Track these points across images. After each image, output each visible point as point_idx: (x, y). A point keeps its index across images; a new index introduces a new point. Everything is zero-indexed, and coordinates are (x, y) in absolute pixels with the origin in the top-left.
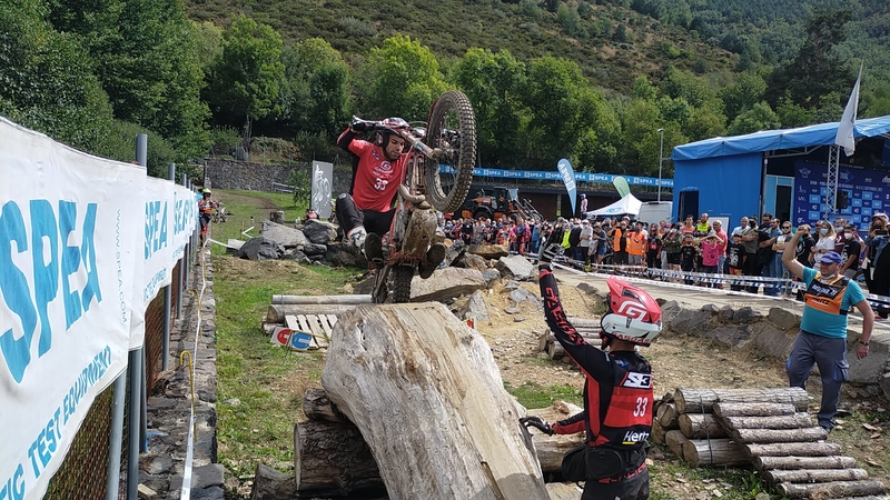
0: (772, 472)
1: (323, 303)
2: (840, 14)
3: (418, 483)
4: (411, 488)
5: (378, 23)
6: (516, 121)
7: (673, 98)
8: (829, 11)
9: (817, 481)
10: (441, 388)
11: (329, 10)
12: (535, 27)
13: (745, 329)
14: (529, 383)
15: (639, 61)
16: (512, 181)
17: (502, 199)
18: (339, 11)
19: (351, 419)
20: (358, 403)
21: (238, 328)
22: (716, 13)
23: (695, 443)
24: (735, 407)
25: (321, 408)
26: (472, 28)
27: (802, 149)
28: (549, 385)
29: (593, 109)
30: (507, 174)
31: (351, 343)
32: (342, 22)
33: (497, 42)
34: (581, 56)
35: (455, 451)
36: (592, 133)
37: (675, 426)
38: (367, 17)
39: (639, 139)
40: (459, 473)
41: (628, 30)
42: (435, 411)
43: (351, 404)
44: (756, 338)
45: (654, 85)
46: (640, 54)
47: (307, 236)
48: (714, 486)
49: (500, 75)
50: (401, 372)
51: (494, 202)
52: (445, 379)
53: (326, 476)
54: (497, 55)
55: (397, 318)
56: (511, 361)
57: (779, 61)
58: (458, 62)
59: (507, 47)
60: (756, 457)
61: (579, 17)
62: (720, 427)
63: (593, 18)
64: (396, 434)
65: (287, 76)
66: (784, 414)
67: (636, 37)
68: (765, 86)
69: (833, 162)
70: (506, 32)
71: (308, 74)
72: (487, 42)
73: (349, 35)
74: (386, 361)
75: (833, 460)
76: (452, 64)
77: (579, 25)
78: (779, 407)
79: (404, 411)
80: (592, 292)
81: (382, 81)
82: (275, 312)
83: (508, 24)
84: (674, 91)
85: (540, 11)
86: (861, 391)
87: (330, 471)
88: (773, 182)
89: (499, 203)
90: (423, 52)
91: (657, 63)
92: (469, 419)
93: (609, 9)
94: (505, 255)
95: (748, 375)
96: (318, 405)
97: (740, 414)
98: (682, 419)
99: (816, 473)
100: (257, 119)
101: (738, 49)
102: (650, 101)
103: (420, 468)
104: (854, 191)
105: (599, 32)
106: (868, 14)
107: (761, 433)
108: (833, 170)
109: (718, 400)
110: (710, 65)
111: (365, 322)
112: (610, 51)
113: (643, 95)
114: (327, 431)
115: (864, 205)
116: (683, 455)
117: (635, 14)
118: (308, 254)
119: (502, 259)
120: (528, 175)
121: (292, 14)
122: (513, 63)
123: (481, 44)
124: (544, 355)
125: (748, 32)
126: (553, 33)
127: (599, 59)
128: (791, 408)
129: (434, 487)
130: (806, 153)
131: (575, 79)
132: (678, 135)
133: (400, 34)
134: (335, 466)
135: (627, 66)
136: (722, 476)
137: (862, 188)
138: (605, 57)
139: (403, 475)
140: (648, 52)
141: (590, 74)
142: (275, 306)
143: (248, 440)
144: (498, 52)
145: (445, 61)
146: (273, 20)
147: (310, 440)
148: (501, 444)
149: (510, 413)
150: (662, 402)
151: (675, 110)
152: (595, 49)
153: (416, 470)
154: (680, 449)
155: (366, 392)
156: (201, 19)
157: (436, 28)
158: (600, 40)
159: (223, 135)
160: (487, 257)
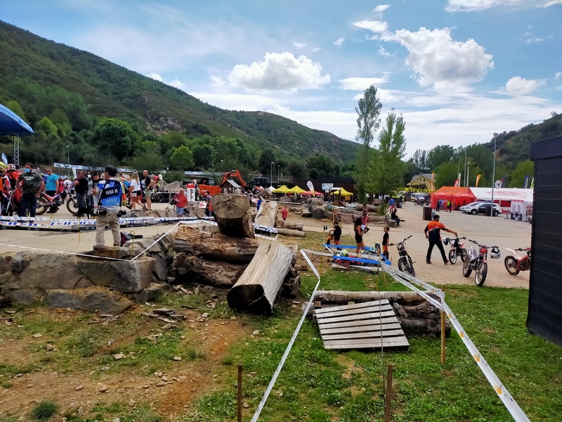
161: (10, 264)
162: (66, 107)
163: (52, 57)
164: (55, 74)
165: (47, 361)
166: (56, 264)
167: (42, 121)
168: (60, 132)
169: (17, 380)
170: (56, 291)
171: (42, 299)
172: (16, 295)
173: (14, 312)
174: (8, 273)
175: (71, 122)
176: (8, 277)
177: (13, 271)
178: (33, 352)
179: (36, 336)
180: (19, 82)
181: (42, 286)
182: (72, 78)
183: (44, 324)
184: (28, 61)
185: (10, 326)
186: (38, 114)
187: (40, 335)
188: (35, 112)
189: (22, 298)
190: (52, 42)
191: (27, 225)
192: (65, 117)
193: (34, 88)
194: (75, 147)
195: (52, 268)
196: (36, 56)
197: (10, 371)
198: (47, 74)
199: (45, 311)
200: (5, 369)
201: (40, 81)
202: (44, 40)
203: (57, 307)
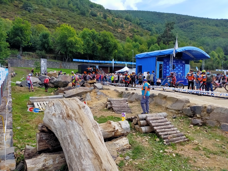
0: (159, 133)
1: (45, 98)
2: (173, 23)
3: (71, 146)
4: (69, 148)
5: (58, 21)
6: (97, 48)
7: (135, 42)
8: (170, 22)
9: (169, 134)
10: (77, 121)
11: (44, 17)
12: (101, 23)
13: (153, 99)
14: (102, 116)
15: (127, 33)
16: (97, 63)
17: (94, 68)
18: (47, 17)
19: (52, 131)
20: (53, 126)
21: (20, 107)
22: (145, 21)
23: (142, 128)
24: (151, 118)
25: (43, 128)
26: (85, 23)
27: (165, 55)
28: (107, 116)
29: (116, 45)
30: (95, 62)
31: (51, 110)
32: (48, 20)
33: (91, 27)
34: (113, 31)
35: (81, 137)
36: (116, 51)
37: (137, 124)
38: (55, 19)
39: (128, 53)
40: (82, 143)
41: (124, 25)
42: (75, 127)
43: (52, 127)
44: (155, 101)
45: (131, 39)
46: (127, 31)
47: (40, 80)
48: (146, 138)
49: (93, 36)
50: (65, 117)
51: (92, 69)
52: (77, 118)
53: (46, 147)
54: (91, 30)
55: (64, 103)
56: (97, 111)
57: (160, 33)
58: (81, 32)
59: (94, 28)
60: (156, 130)
61: (112, 21)
62: (147, 123)
63: (116, 21)
64: (64, 134)
65: (33, 35)
66: (162, 119)
67: (126, 27)
68: (157, 40)
69: (172, 58)
70: (94, 24)
71: (39, 34)
72: (88, 26)
73: (50, 24)
74: (61, 114)
75: (172, 129)
76: (79, 32)
77: (112, 23)
78: (160, 117)
79: (66, 127)
80: (117, 91)
81: (60, 36)
82: (30, 102)
83: (94, 22)
84: (136, 41)
85: (102, 19)
86: (178, 112)
87: (47, 145)
88: (158, 63)
89: (94, 69)
90: (72, 29)
91: (131, 33)
92: (85, 128)
93: (119, 19)
94: (95, 83)
95: (154, 110)
96: (42, 128)
97: (152, 120)
98: (138, 122)
99: (169, 132)
100: (24, 47)
101: (150, 30)
102: (130, 43)
103: (71, 143)
104: (176, 65)
105: (117, 25)
106: (179, 23)
107: (157, 124)
108: (172, 60)
109: (147, 117)
110: (144, 34)
111: (55, 104)
112: (120, 30)
113: (128, 41)
114: (46, 135)
115: (179, 68)
116: (139, 131)
117: (126, 21)
118: (40, 85)
119: (95, 84)
120: (101, 62)
121: (33, 17)
122: (96, 33)
123: (87, 27)
124: (106, 108)
125: (152, 26)
126: (106, 25)
127: (117, 32)
128: (163, 117)
129: (75, 147)
130: (166, 56)
131: (112, 37)
132: (137, 52)
133: (65, 24)
134: (48, 144)
135: (124, 34)
136: (148, 135)
137: (178, 64)
138: (119, 32)
139: (67, 145)
140: (129, 31)
141: (115, 36)
142: (30, 100)
143: (23, 138)
144: (92, 29)
145: (78, 31)
146: (27, 19)
147: (40, 137)
148: (93, 134)
149: (95, 125)
150: (134, 118)
151: (136, 45)
152: (116, 29)
153: (70, 143)
154: (138, 129)
155: (56, 123)
156: (5, 18)
157: (75, 23)
158: (117, 27)
159: (13, 51)
160: (91, 84)
161: (206, 109)
162: (222, 45)
163: (217, 25)
164: (218, 32)
165: (223, 152)
166: (225, 112)
167: (212, 53)
168: (219, 57)
169: (211, 156)
170: (225, 123)
171: (218, 126)
172: (208, 122)
173: (207, 128)
174: (205, 113)
175: (224, 51)
176: (205, 114)
177: (207, 112)
178: (216, 146)
179: (217, 140)
180: (203, 39)
181: (218, 120)
182: (225, 33)
183: (220, 136)
184: (207, 30)
185: (206, 133)
186: (210, 50)
187: (218, 140)
188: (209, 49)
189: (210, 123)
190: (217, 19)
191: (210, 94)
192: (222, 50)
193: (209, 40)
194: (225, 62)
195: (223, 113)
196: (210, 27)
197: (208, 151)
198: (214, 33)
199: (220, 131)
200: (206, 150)
201: (211, 37)
202: (214, 19)
203: (225, 130)
